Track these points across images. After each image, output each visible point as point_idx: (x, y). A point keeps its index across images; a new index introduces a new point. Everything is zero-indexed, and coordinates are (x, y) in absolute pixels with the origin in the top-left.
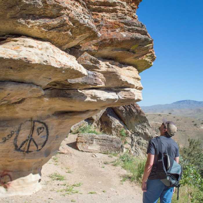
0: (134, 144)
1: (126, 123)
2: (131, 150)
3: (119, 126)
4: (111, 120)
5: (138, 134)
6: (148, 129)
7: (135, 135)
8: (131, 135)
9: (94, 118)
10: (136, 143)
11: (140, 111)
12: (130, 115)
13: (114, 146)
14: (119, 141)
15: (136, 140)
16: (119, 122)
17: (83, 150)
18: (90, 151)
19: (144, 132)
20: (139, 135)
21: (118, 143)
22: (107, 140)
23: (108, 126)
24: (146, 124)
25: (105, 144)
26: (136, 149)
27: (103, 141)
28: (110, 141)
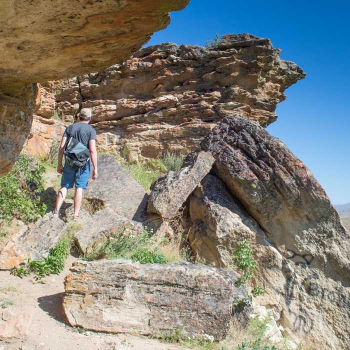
0: (296, 291)
1: (264, 223)
2: (286, 313)
3: (240, 235)
4: (213, 216)
5: (306, 260)
6: (339, 244)
7: (297, 264)
8: (284, 263)
9: (160, 210)
10: (301, 289)
11: (309, 181)
12: (275, 197)
13: (203, 308)
14: (223, 291)
15: (299, 279)
16: (240, 221)
17: (85, 326)
18: (109, 330)
19: (325, 252)
20: (308, 263)
21: (219, 298)
22: (177, 285)
23: (206, 235)
24: (330, 224)
25: (167, 301)
26: (301, 309)
27: (159, 287)
28: (188, 288)
